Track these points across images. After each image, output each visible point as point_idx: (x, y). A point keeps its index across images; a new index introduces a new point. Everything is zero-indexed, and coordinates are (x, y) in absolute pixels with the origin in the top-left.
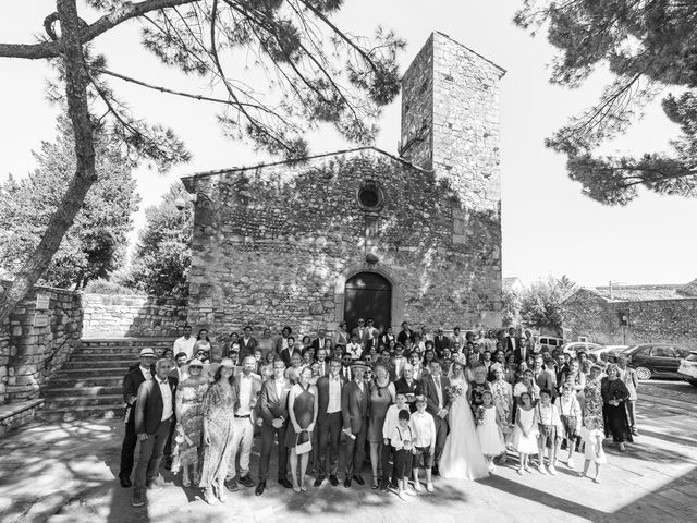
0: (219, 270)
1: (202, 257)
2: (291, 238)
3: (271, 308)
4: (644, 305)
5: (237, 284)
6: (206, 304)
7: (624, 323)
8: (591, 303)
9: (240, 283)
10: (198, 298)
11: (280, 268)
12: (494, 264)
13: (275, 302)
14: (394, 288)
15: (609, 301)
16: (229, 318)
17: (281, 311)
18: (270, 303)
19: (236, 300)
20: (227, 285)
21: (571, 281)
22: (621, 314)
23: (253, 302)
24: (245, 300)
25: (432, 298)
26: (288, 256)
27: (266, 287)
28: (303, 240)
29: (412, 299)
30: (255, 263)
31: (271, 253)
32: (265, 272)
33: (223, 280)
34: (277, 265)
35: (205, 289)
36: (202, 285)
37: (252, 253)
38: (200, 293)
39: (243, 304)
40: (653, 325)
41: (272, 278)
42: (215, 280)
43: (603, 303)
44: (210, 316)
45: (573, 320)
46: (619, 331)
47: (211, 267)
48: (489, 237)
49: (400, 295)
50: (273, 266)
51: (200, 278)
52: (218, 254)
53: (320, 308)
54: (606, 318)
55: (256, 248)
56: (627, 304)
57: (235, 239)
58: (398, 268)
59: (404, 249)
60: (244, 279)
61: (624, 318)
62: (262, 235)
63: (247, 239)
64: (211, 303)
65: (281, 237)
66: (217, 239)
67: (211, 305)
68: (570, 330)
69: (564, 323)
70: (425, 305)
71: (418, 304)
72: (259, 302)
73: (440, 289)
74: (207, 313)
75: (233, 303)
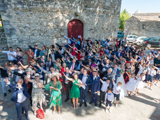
0: (16, 22)
1: (6, 16)
2: (45, 6)
3: (41, 36)
4: (151, 23)
5: (25, 28)
6: (14, 37)
7: (143, 28)
8: (135, 21)
9: (26, 27)
10: (10, 35)
11: (42, 19)
12: (118, 14)
13: (42, 34)
14: (85, 25)
15: (141, 21)
16: (25, 42)
17: (45, 38)
18: (40, 34)
19: (26, 35)
20: (21, 28)
21: (127, 11)
22: (143, 25)
23: (33, 35)
24: (30, 34)
25: (97, 28)
26: (44, 14)
27: (37, 28)
28: (50, 6)
29: (91, 29)
30: (31, 18)
31: (37, 13)
32: (35, 21)
33: (19, 26)
34: (40, 18)
35: (12, 31)
36: (10, 29)
37: (28, 13)
38: (10, 32)
39: (29, 36)
40: (152, 29)
41: (39, 24)
42: (15, 26)
43: (139, 21)
44: (17, 42)
45: (128, 27)
46: (142, 31)
47: (12, 20)
48: (117, 3)
49: (86, 28)
50: (38, 19)
51: (8, 26)
52: (13, 14)
53: (59, 35)
54: (139, 26)
55: (30, 10)
56: (146, 22)
57: (19, 6)
58: (86, 17)
59: (88, 9)
60: (27, 25)
61: (144, 27)
62: (31, 4)
63: (25, 6)
64: (16, 36)
65: (40, 5)
66: (11, 7)
67: (16, 37)
68: (127, 30)
69: (125, 27)
70: (95, 31)
71: (93, 31)
72: (35, 34)
73: (100, 25)
74: (15, 41)
75: (25, 36)
